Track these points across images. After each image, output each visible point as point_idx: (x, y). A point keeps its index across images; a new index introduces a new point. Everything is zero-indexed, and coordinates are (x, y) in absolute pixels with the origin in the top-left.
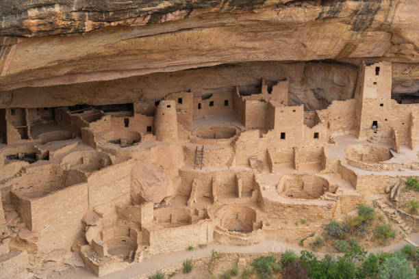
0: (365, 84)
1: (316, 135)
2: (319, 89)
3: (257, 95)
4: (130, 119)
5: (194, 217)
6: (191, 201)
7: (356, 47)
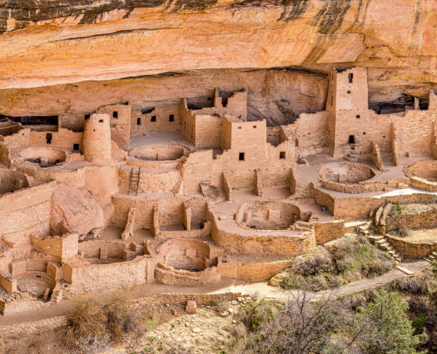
0: (338, 93)
1: (282, 155)
2: (283, 101)
3: (209, 109)
4: (54, 134)
5: (129, 253)
6: (126, 235)
7: (324, 51)
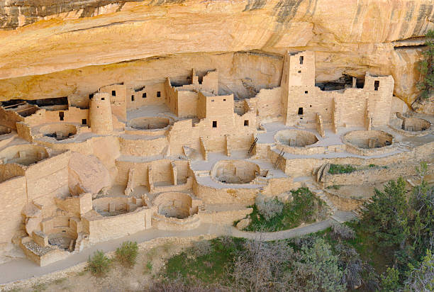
0: (291, 73)
1: (246, 123)
2: (247, 78)
3: (188, 86)
4: (65, 113)
7: (281, 37)
